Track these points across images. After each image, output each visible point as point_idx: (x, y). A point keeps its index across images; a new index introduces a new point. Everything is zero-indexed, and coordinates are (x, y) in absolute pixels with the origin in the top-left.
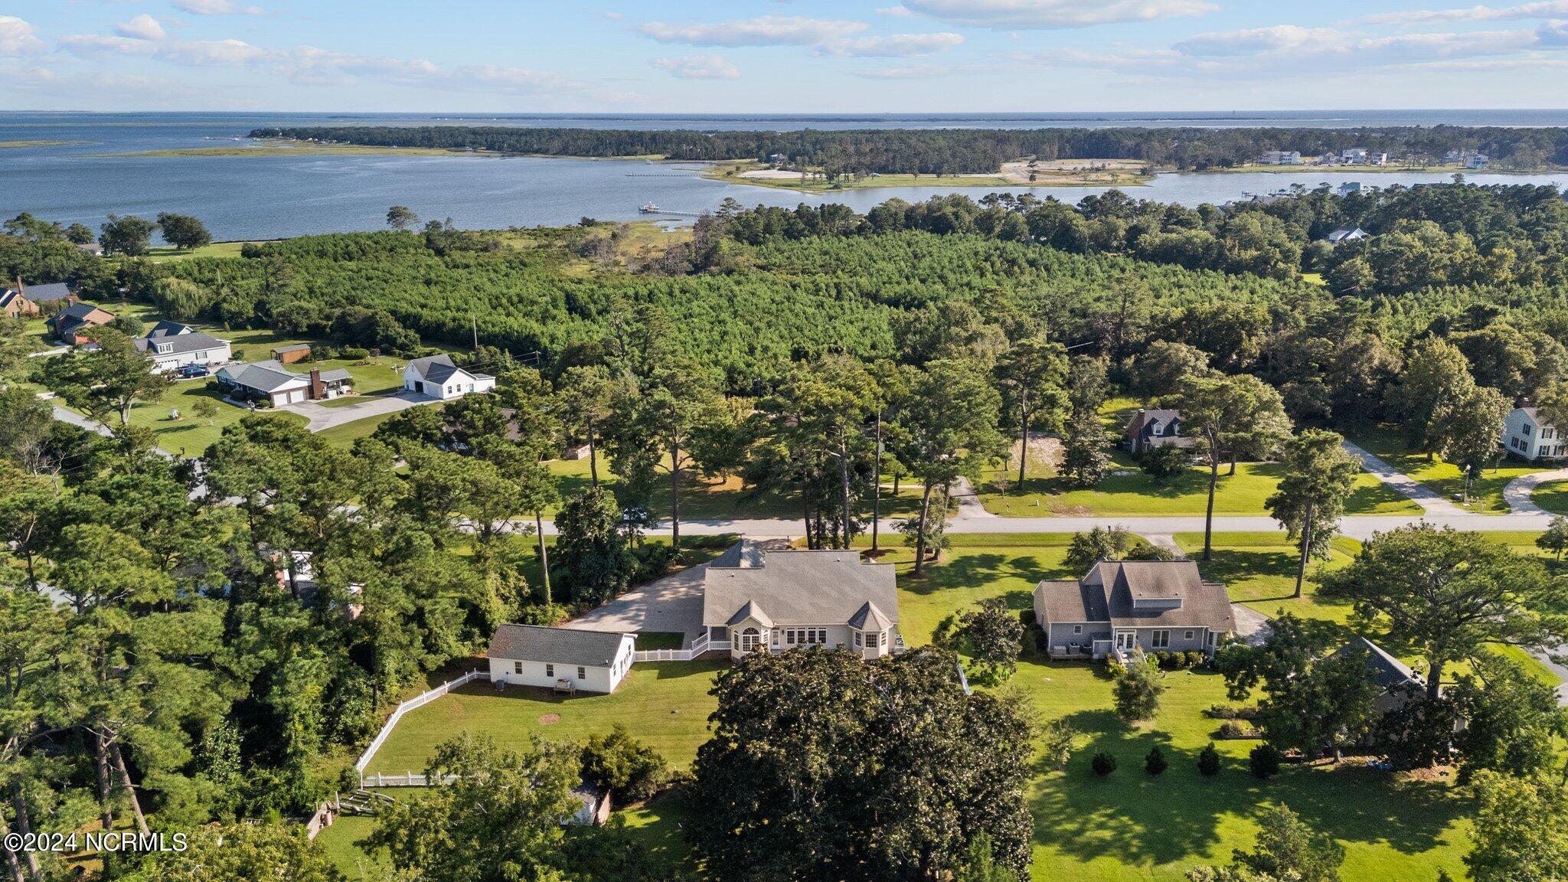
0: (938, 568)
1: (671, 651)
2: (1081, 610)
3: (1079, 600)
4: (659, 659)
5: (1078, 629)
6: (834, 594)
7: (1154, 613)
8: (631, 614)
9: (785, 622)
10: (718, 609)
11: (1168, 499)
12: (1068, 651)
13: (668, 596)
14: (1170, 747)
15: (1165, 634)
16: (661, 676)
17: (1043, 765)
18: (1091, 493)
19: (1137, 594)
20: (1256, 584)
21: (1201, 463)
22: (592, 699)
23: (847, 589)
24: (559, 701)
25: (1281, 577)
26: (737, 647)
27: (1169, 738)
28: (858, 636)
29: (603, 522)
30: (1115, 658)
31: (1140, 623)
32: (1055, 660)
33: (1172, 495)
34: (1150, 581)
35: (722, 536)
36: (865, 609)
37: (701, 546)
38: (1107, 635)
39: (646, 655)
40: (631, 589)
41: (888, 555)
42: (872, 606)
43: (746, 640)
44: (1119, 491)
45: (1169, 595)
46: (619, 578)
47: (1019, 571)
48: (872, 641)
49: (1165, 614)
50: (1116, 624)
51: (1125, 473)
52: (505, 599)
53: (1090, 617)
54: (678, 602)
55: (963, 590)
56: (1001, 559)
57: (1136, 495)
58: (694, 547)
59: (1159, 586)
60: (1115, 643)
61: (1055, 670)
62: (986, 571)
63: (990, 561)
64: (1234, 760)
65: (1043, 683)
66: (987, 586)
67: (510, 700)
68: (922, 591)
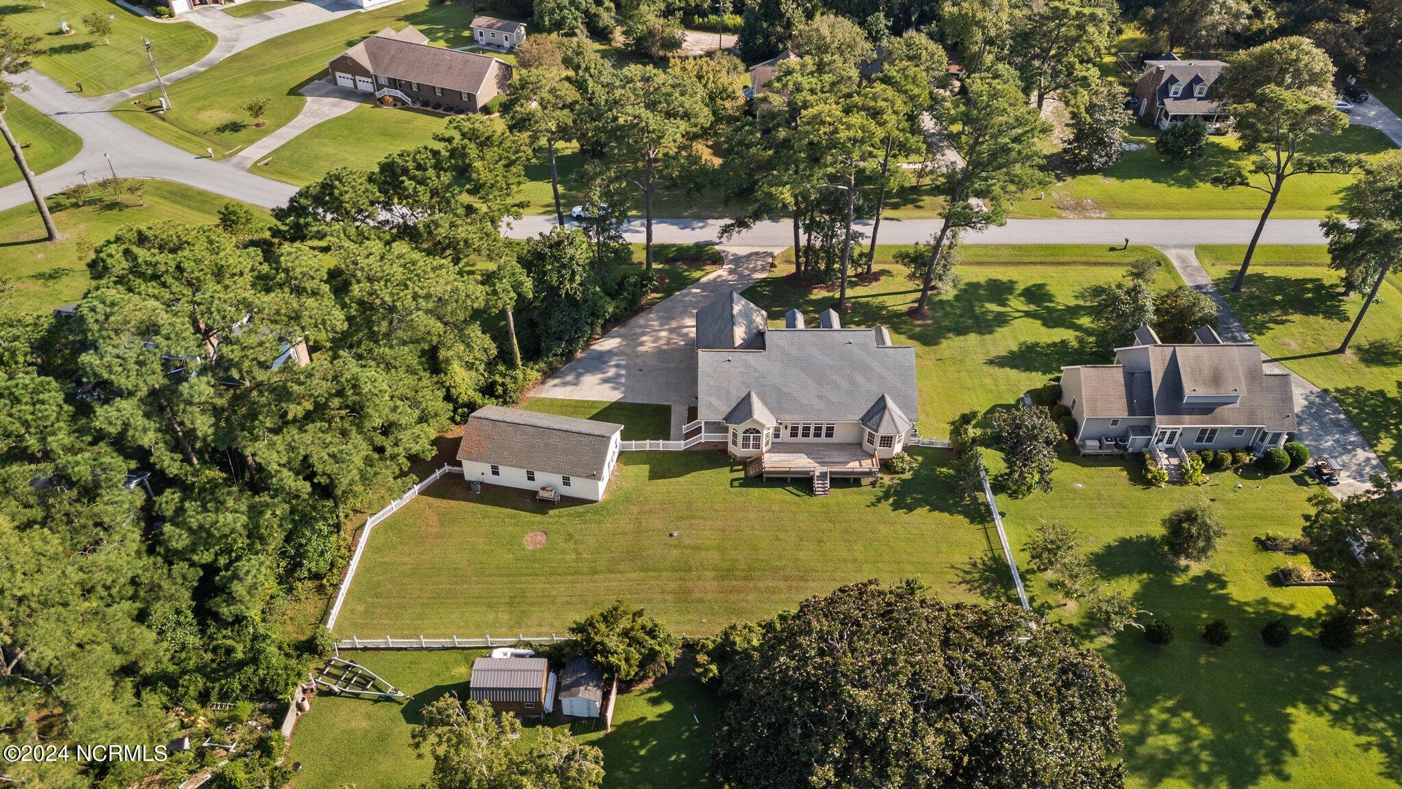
0: (941, 302)
1: (661, 442)
2: (1123, 403)
3: (1122, 390)
4: (648, 448)
5: (1115, 422)
6: (844, 384)
7: (1205, 408)
8: (611, 372)
9: (790, 419)
10: (714, 401)
11: (1185, 190)
12: (1101, 447)
13: (648, 345)
14: (1226, 598)
15: (1214, 431)
16: (654, 476)
17: (1088, 626)
18: (1099, 179)
19: (1192, 389)
20: (1294, 329)
21: (1219, 133)
22: (579, 509)
23: (860, 379)
24: (544, 512)
25: (1320, 318)
26: (735, 443)
27: (1223, 584)
28: (871, 436)
29: (573, 273)
30: (1155, 459)
31: (1190, 423)
32: (1084, 456)
33: (1188, 183)
34: (1207, 373)
35: (697, 245)
36: (880, 407)
37: (674, 260)
38: (1147, 429)
39: (633, 445)
40: (605, 332)
41: (883, 278)
42: (890, 403)
43: (746, 439)
44: (1130, 178)
45: (1226, 391)
46: (592, 325)
47: (1032, 307)
48: (887, 441)
49: (1219, 410)
50: (1162, 423)
51: (1134, 147)
52: (470, 366)
53: (1132, 411)
54: (660, 353)
55: (973, 338)
56: (1009, 287)
57: (1149, 182)
58: (667, 261)
59: (1216, 379)
60: (1154, 439)
61: (1086, 470)
62: (993, 307)
63: (999, 291)
64: (1298, 620)
65: (1075, 491)
66: (1001, 332)
67: (489, 508)
68: (928, 339)
